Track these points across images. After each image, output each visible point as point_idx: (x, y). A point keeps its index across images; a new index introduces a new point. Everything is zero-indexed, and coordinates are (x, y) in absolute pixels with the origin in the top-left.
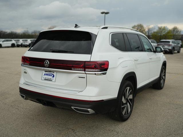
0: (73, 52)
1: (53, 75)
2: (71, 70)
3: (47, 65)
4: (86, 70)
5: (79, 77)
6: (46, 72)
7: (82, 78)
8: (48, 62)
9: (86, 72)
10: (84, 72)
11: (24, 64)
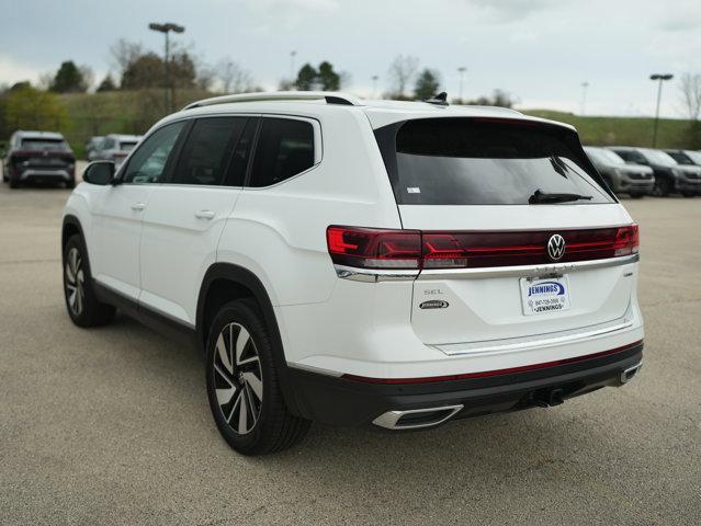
0: (591, 198)
1: (558, 288)
5: (626, 275)
6: (535, 282)
7: (630, 275)
8: (561, 241)
11: (421, 268)
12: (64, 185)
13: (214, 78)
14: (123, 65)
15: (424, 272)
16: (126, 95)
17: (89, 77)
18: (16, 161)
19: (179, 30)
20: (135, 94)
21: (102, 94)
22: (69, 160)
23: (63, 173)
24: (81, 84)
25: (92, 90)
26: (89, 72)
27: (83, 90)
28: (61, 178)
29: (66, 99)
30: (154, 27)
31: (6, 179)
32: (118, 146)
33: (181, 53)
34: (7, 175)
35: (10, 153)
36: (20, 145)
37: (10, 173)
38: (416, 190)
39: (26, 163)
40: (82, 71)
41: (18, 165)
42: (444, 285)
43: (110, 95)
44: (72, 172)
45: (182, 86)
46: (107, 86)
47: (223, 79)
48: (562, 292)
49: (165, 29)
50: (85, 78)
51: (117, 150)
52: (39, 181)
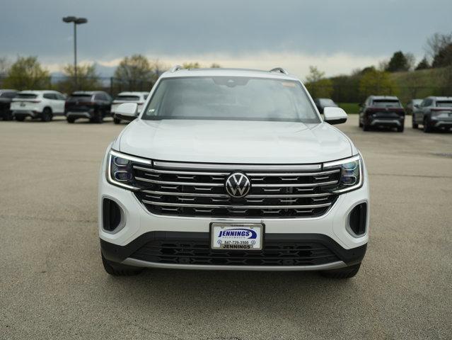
12: (396, 129)
14: (435, 51)
16: (436, 70)
17: (411, 60)
18: (369, 114)
20: (443, 69)
21: (418, 71)
22: (401, 114)
23: (397, 121)
24: (405, 66)
25: (412, 70)
26: (411, 58)
27: (407, 69)
28: (395, 125)
29: (396, 76)
31: (361, 125)
32: (435, 105)
34: (362, 122)
35: (365, 110)
36: (371, 104)
37: (364, 121)
39: (375, 115)
40: (406, 58)
41: (370, 117)
43: (425, 71)
44: (402, 122)
46: (423, 65)
50: (409, 61)
51: (434, 107)
52: (382, 127)
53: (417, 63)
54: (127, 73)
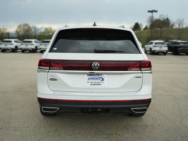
0: (123, 52)
1: (101, 79)
2: (127, 70)
3: (97, 68)
4: (142, 69)
5: (136, 77)
6: (91, 76)
7: (139, 77)
8: (98, 64)
9: (142, 71)
10: (140, 71)
11: (50, 69)
13: (175, 24)
15: (50, 70)
19: (156, 11)
21: (144, 30)
24: (140, 28)
25: (142, 30)
26: (142, 25)
27: (140, 29)
30: (149, 11)
33: (166, 17)
38: (56, 49)
40: (140, 25)
42: (55, 74)
43: (147, 30)
45: (163, 27)
46: (146, 28)
47: (178, 24)
48: (103, 80)
49: (152, 12)
53: (143, 27)
54: (21, 31)
